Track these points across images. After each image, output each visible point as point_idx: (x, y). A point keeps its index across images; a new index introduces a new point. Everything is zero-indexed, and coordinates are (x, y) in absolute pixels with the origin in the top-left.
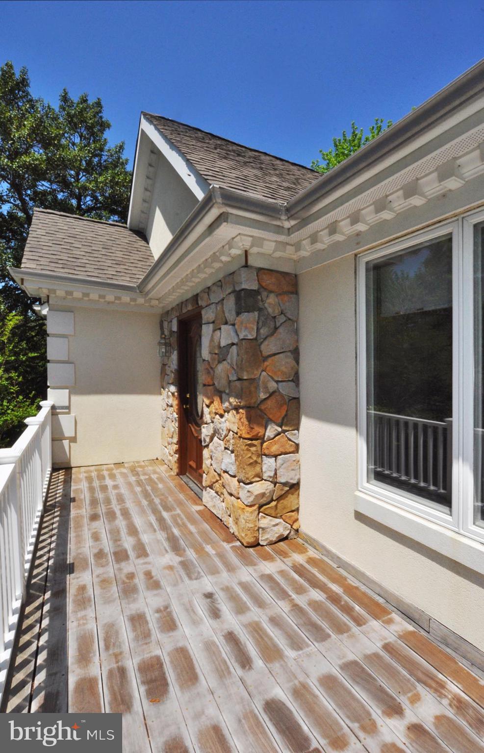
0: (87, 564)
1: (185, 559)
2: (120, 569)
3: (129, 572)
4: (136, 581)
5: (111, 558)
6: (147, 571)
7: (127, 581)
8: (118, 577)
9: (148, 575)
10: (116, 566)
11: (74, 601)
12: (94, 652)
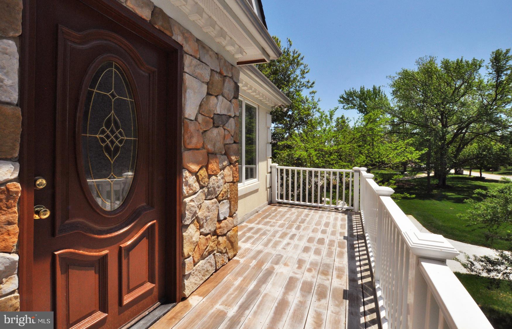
0: (333, 292)
1: (273, 265)
2: (313, 277)
3: (309, 273)
4: (308, 266)
5: (315, 289)
6: (300, 269)
7: (312, 269)
8: (317, 273)
9: (299, 267)
10: (315, 280)
11: (344, 272)
12: (337, 252)
